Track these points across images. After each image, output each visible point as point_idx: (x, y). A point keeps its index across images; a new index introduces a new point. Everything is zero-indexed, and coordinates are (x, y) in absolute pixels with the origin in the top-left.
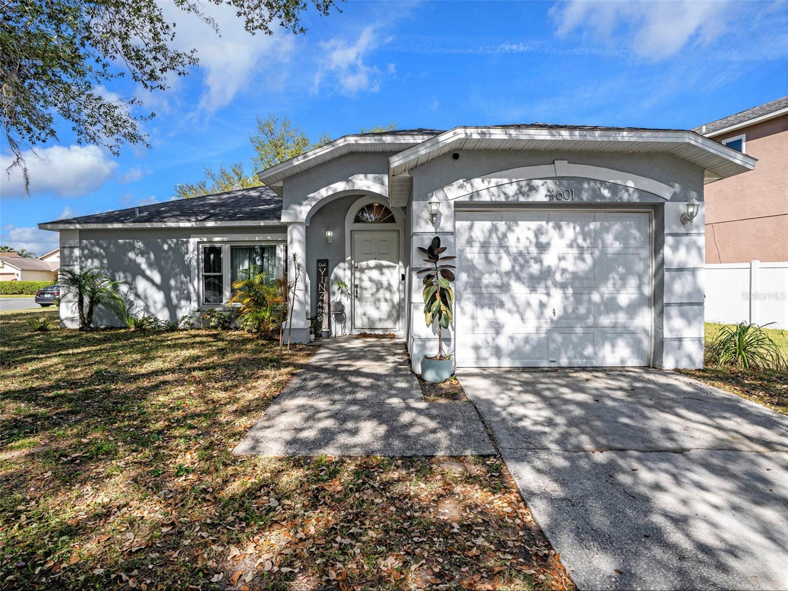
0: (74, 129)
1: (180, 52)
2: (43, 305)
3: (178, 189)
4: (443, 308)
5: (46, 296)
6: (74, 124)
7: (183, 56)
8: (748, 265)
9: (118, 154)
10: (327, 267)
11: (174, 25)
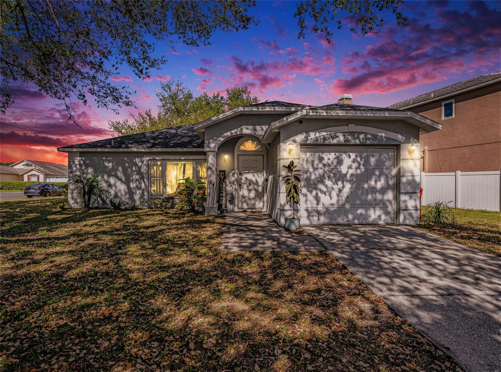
0: (96, 100)
1: (156, 59)
2: (29, 197)
3: (110, 123)
4: (295, 195)
5: (31, 190)
6: (96, 98)
7: (158, 61)
8: (454, 173)
9: (118, 114)
10: (225, 174)
11: (154, 44)
